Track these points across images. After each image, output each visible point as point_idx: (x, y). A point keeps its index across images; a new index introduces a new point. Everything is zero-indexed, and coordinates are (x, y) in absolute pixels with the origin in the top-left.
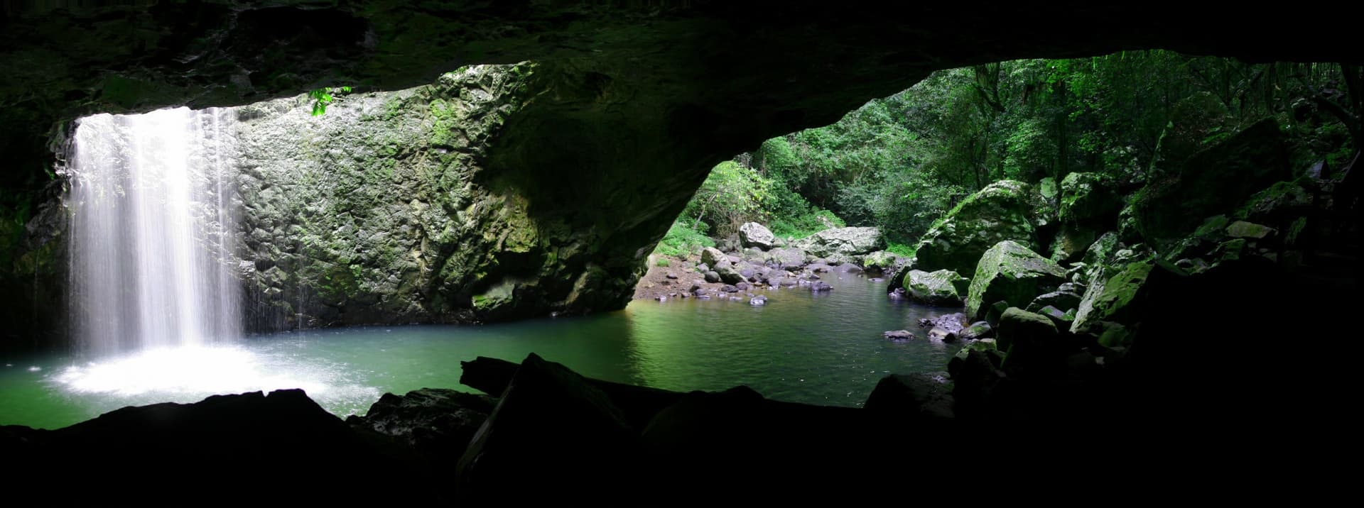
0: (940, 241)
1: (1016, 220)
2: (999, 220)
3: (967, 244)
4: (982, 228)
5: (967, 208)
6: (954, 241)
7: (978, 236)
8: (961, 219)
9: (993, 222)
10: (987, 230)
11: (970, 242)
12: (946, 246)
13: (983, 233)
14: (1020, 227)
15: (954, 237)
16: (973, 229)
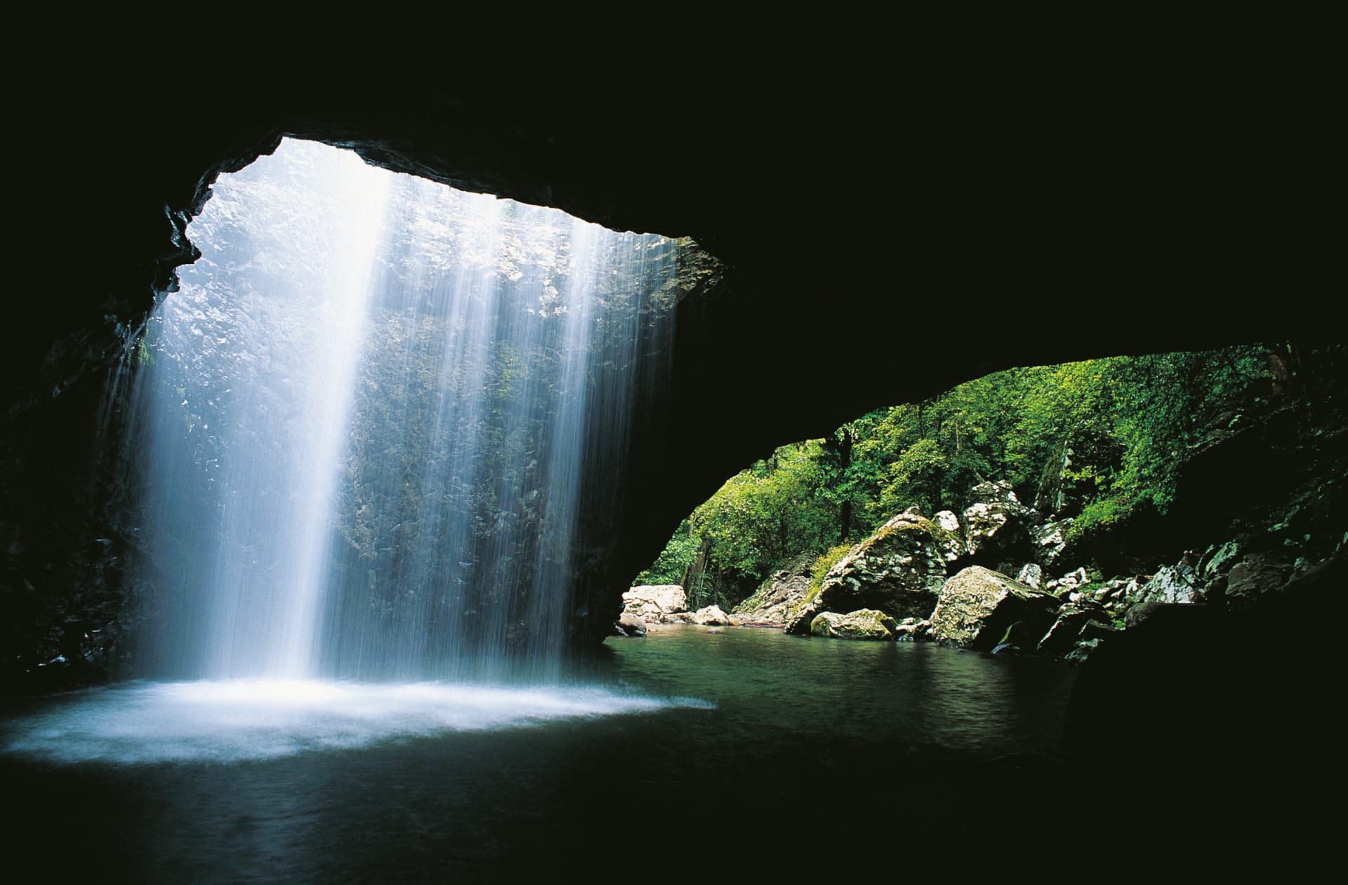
0: (850, 579)
1: (930, 555)
2: (913, 554)
3: (879, 582)
4: (897, 564)
5: (878, 543)
6: (865, 579)
7: (891, 571)
8: (871, 554)
9: (906, 557)
10: (900, 565)
11: (883, 580)
12: (857, 584)
13: (897, 569)
14: (935, 562)
15: (866, 575)
16: (886, 564)
